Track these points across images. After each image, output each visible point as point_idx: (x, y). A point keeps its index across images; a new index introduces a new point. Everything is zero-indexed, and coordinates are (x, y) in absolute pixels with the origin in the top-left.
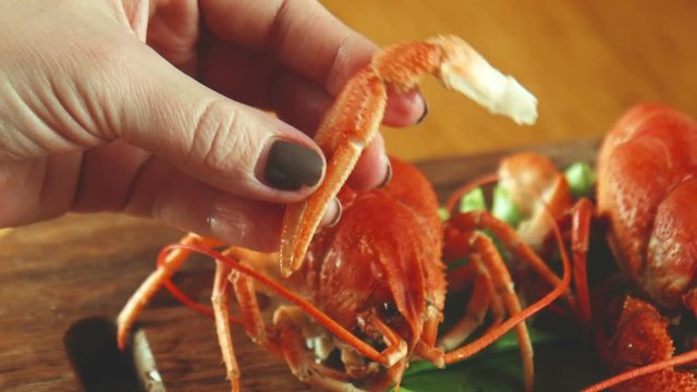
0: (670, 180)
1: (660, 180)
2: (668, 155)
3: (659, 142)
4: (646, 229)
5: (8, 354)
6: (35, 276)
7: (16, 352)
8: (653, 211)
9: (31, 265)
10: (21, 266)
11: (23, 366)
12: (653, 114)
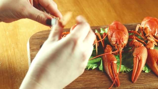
0: (115, 30)
1: (114, 30)
2: (115, 27)
3: (115, 26)
4: (112, 36)
5: (33, 48)
6: (38, 39)
7: (34, 48)
8: (112, 34)
9: (38, 37)
10: (36, 37)
11: (34, 49)
12: (115, 22)
